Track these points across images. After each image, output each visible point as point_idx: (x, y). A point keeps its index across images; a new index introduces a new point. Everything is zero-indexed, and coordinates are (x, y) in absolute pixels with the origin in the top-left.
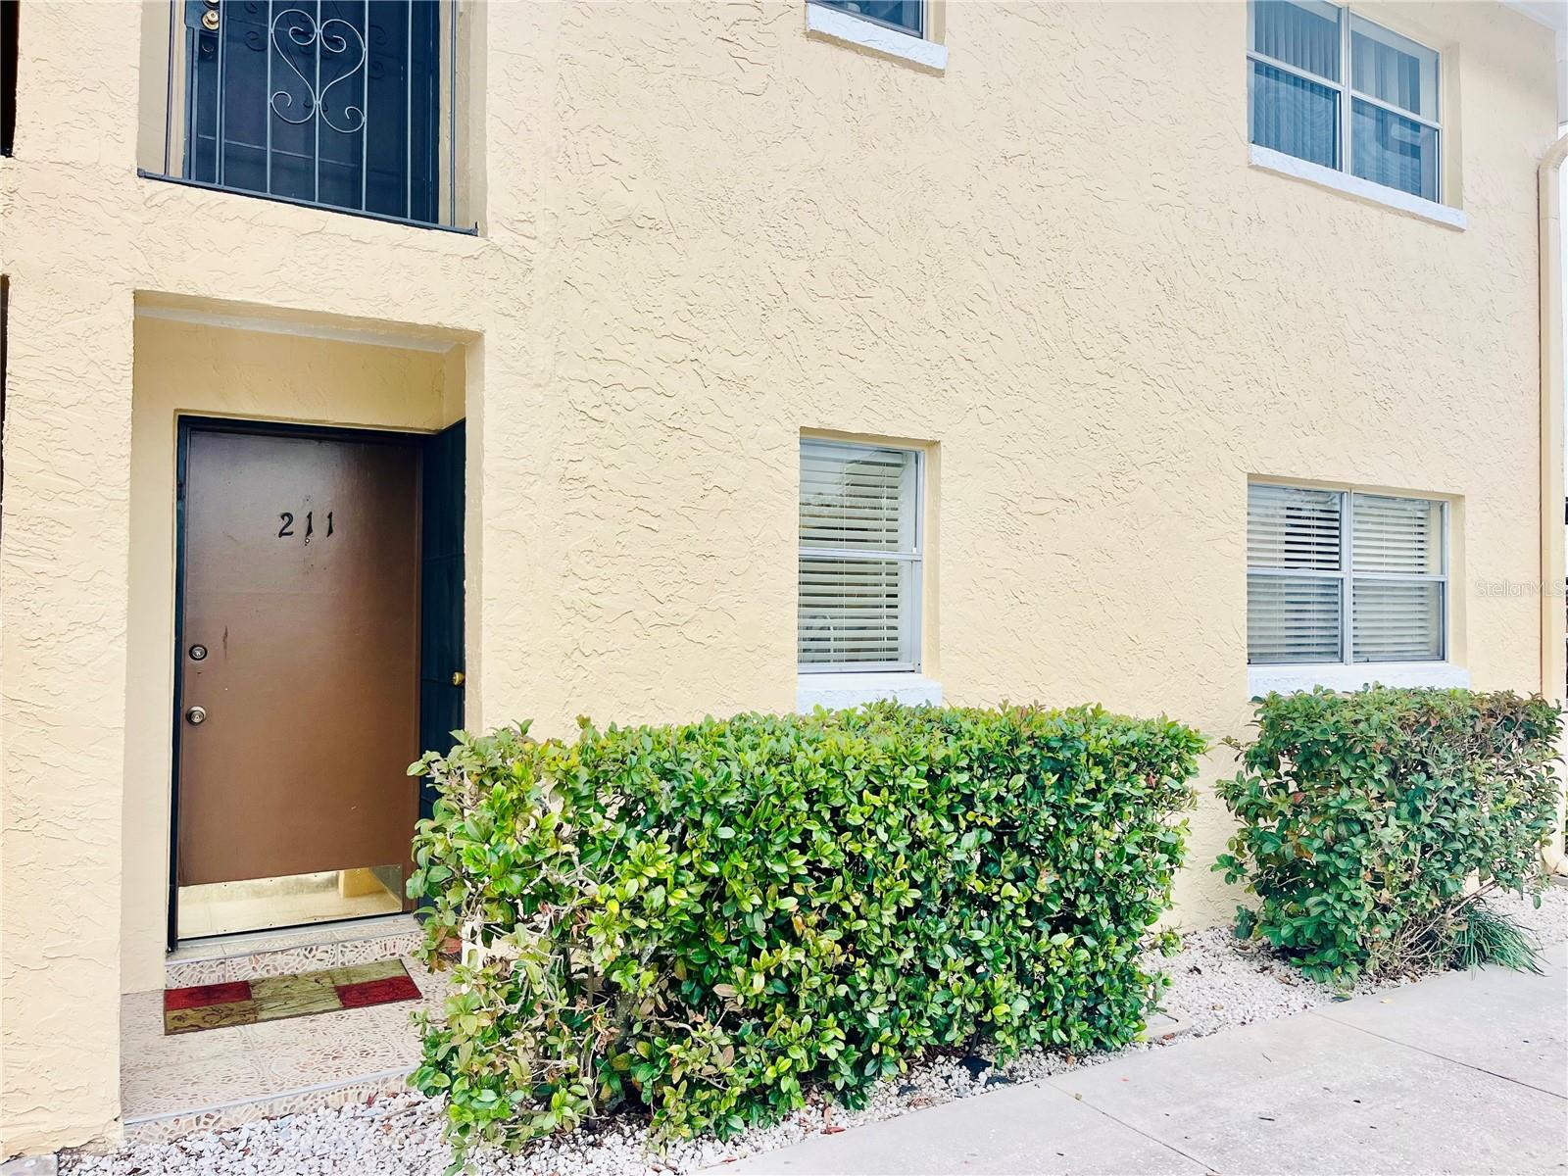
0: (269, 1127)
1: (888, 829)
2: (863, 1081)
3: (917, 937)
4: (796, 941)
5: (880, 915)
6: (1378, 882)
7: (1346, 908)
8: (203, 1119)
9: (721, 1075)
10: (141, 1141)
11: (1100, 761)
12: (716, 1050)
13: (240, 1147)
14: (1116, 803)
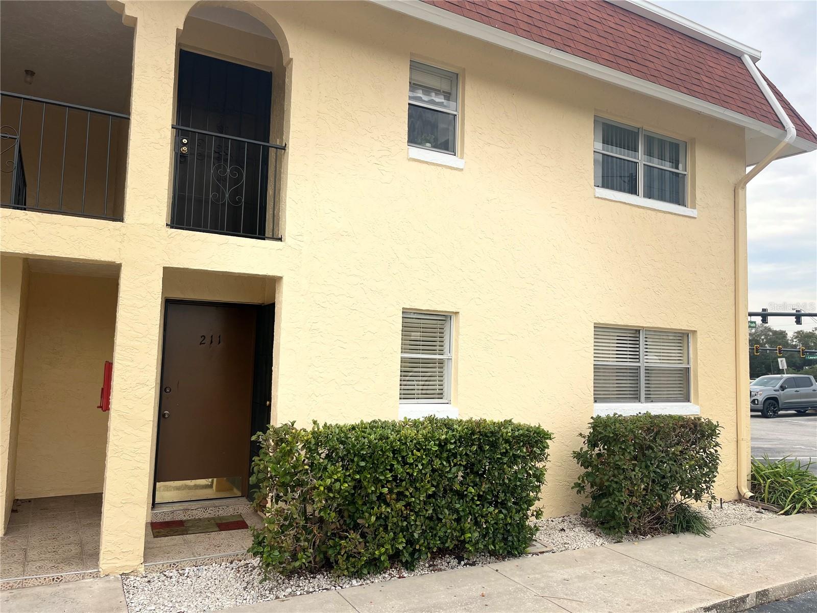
0: (195, 569)
1: (423, 465)
2: (413, 559)
3: (433, 505)
4: (388, 505)
5: (420, 496)
6: (631, 494)
7: (617, 503)
8: (172, 565)
9: (359, 553)
10: (150, 572)
11: (507, 441)
12: (357, 543)
13: (186, 575)
14: (514, 458)
